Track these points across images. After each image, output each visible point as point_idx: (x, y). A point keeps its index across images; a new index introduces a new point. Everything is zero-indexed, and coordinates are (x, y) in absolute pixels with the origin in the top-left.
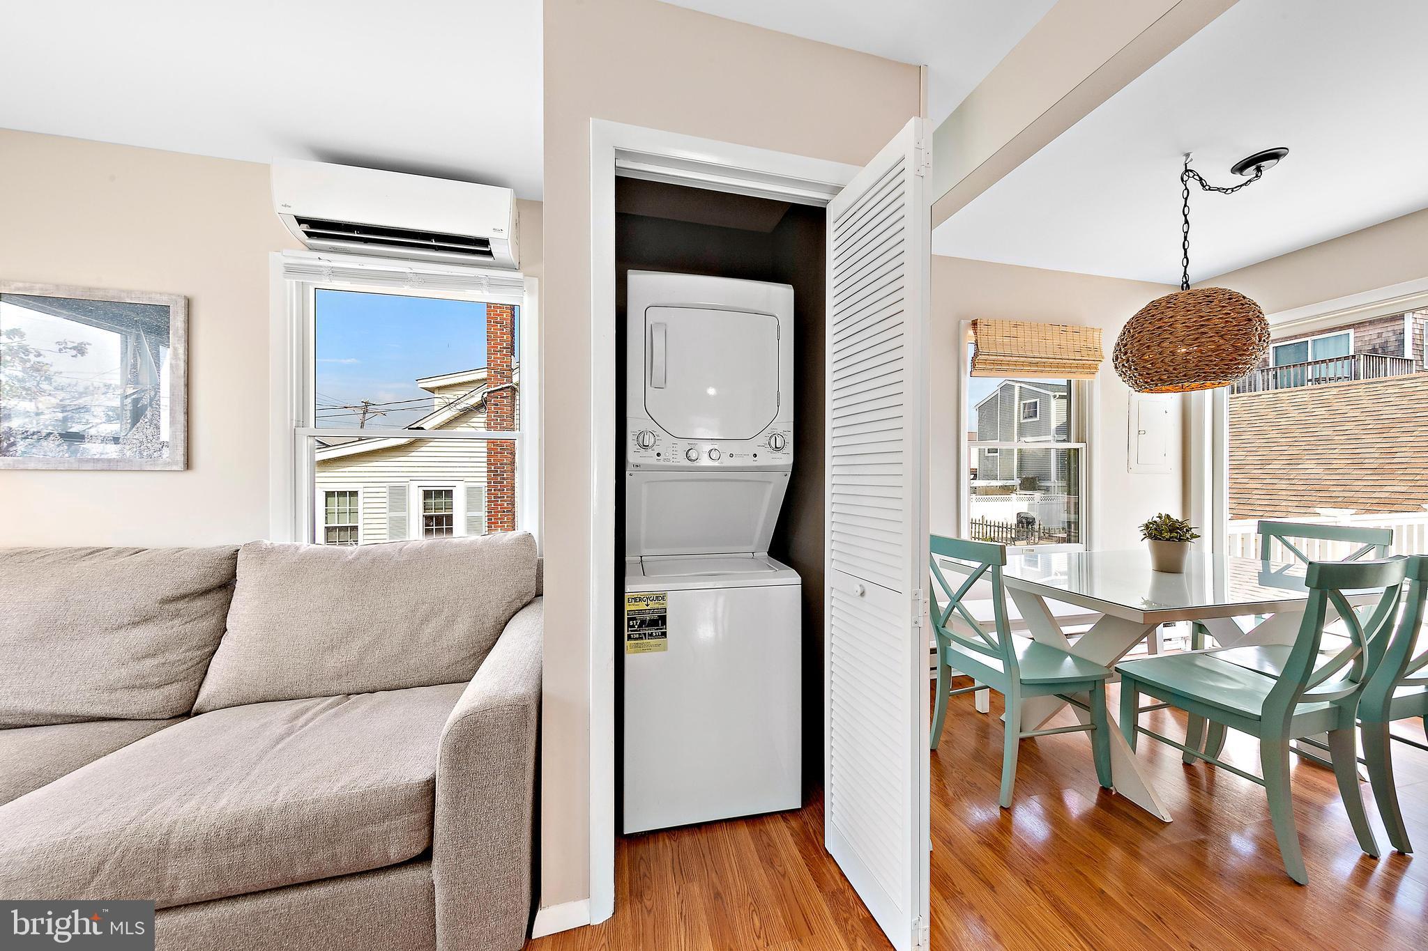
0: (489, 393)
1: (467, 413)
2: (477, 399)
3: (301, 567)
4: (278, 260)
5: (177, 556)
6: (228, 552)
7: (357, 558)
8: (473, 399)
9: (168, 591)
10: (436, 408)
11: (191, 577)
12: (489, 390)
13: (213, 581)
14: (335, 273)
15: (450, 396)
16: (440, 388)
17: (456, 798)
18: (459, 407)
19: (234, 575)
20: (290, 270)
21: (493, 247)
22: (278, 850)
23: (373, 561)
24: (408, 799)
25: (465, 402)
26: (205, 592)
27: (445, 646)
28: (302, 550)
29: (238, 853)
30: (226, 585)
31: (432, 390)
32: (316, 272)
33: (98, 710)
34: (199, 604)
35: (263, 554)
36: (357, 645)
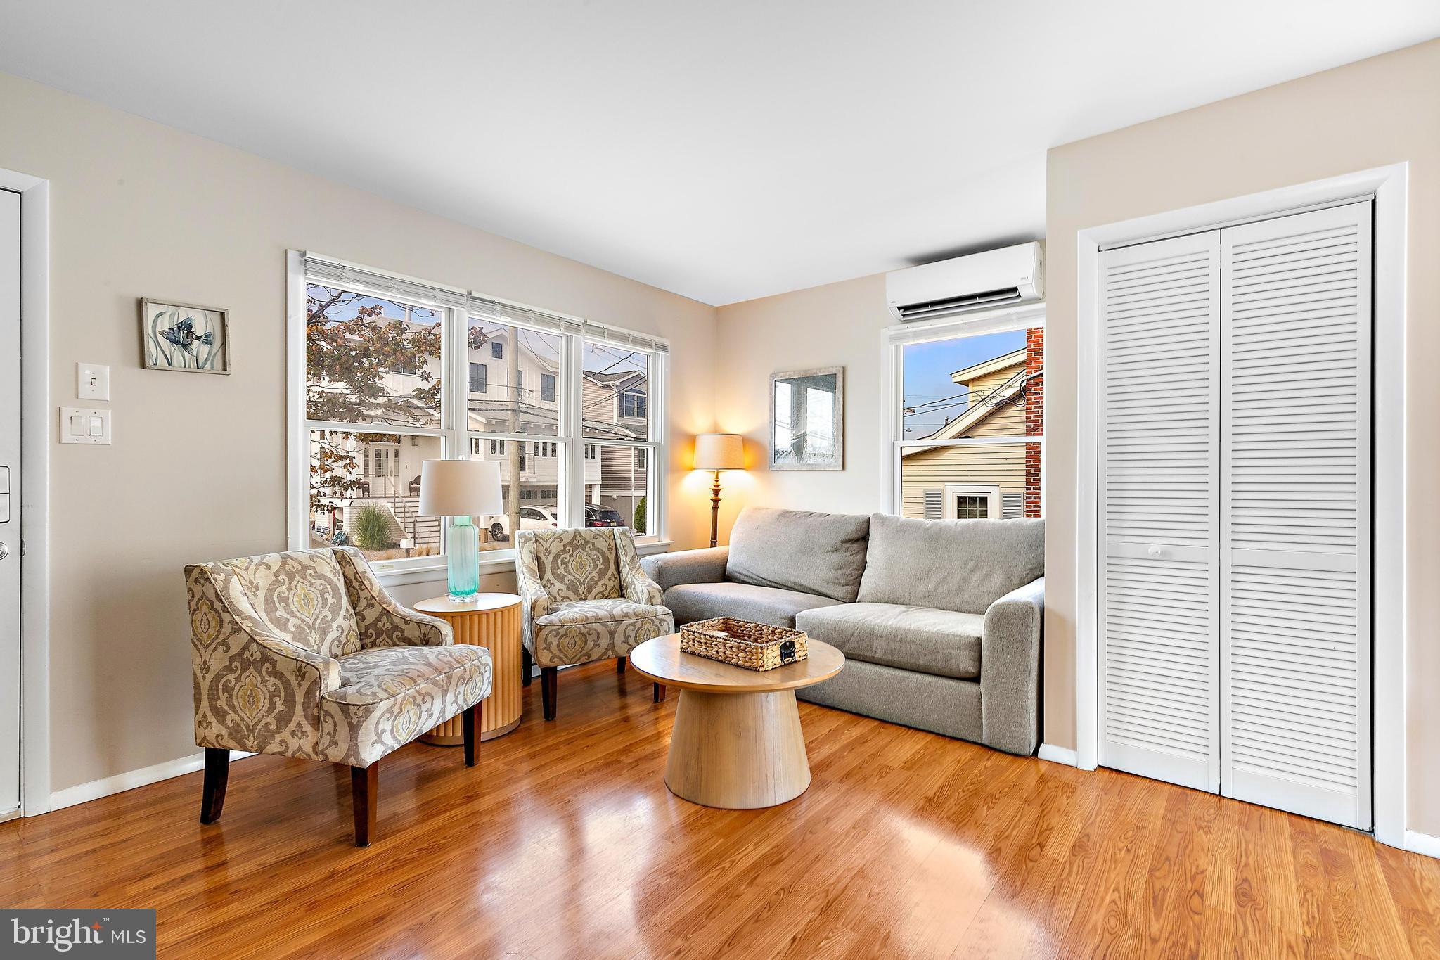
0: (1028, 380)
1: (1003, 406)
2: (1014, 388)
3: (902, 530)
4: (887, 332)
5: (843, 520)
6: (866, 518)
7: (931, 527)
8: (1011, 389)
9: (844, 537)
10: (970, 405)
11: (851, 530)
12: (1029, 377)
13: (860, 534)
14: (917, 335)
15: (984, 388)
16: (974, 380)
17: (993, 648)
18: (994, 401)
19: (868, 533)
20: (893, 339)
21: (1021, 291)
22: (914, 648)
23: (940, 529)
24: (968, 643)
25: (1002, 394)
26: (856, 540)
27: (985, 591)
28: (901, 520)
29: (898, 644)
30: (863, 538)
31: (966, 383)
32: (905, 337)
33: (824, 590)
34: (854, 545)
35: (883, 520)
36: (933, 580)
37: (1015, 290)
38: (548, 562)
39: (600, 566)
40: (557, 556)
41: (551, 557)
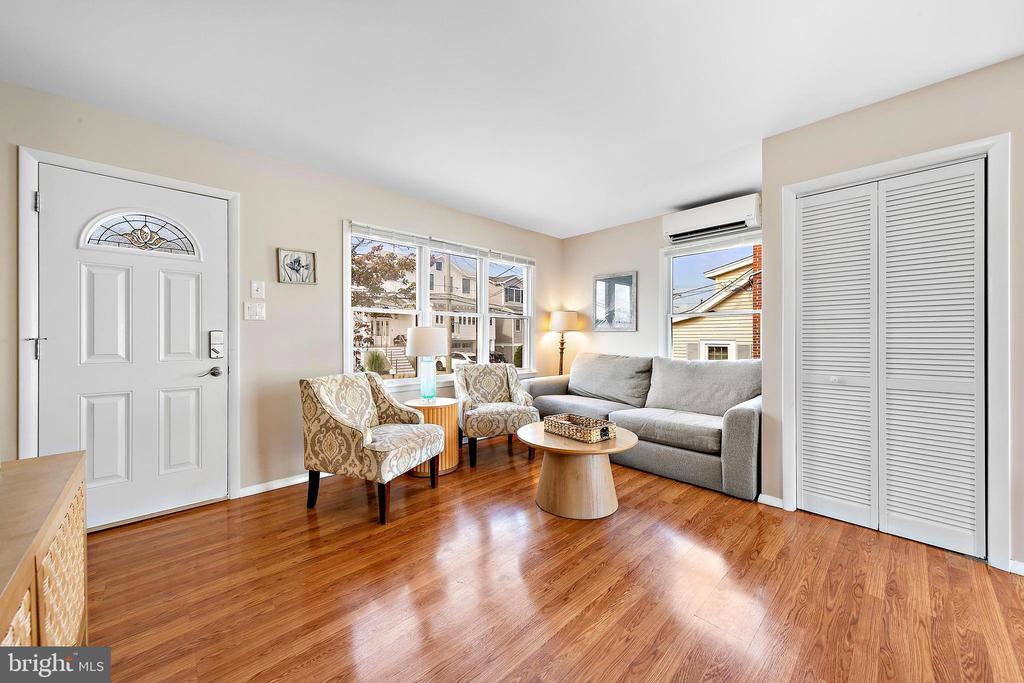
0: (754, 276)
1: (738, 291)
2: (745, 281)
3: (673, 366)
4: (663, 251)
5: (637, 360)
6: (650, 359)
7: (691, 364)
8: (743, 281)
9: (637, 370)
10: (717, 291)
11: (642, 366)
12: (754, 274)
13: (647, 368)
14: (681, 252)
15: (726, 280)
16: (719, 276)
17: (729, 436)
18: (732, 288)
19: (652, 368)
20: (666, 254)
21: (747, 223)
23: (697, 365)
24: (713, 433)
25: (737, 284)
26: (644, 372)
27: (724, 403)
28: (672, 361)
30: (648, 371)
31: (713, 278)
33: (626, 401)
34: (644, 375)
35: (660, 360)
36: (691, 395)
37: (743, 222)
38: (471, 382)
39: (499, 384)
40: (476, 379)
41: (473, 379)
